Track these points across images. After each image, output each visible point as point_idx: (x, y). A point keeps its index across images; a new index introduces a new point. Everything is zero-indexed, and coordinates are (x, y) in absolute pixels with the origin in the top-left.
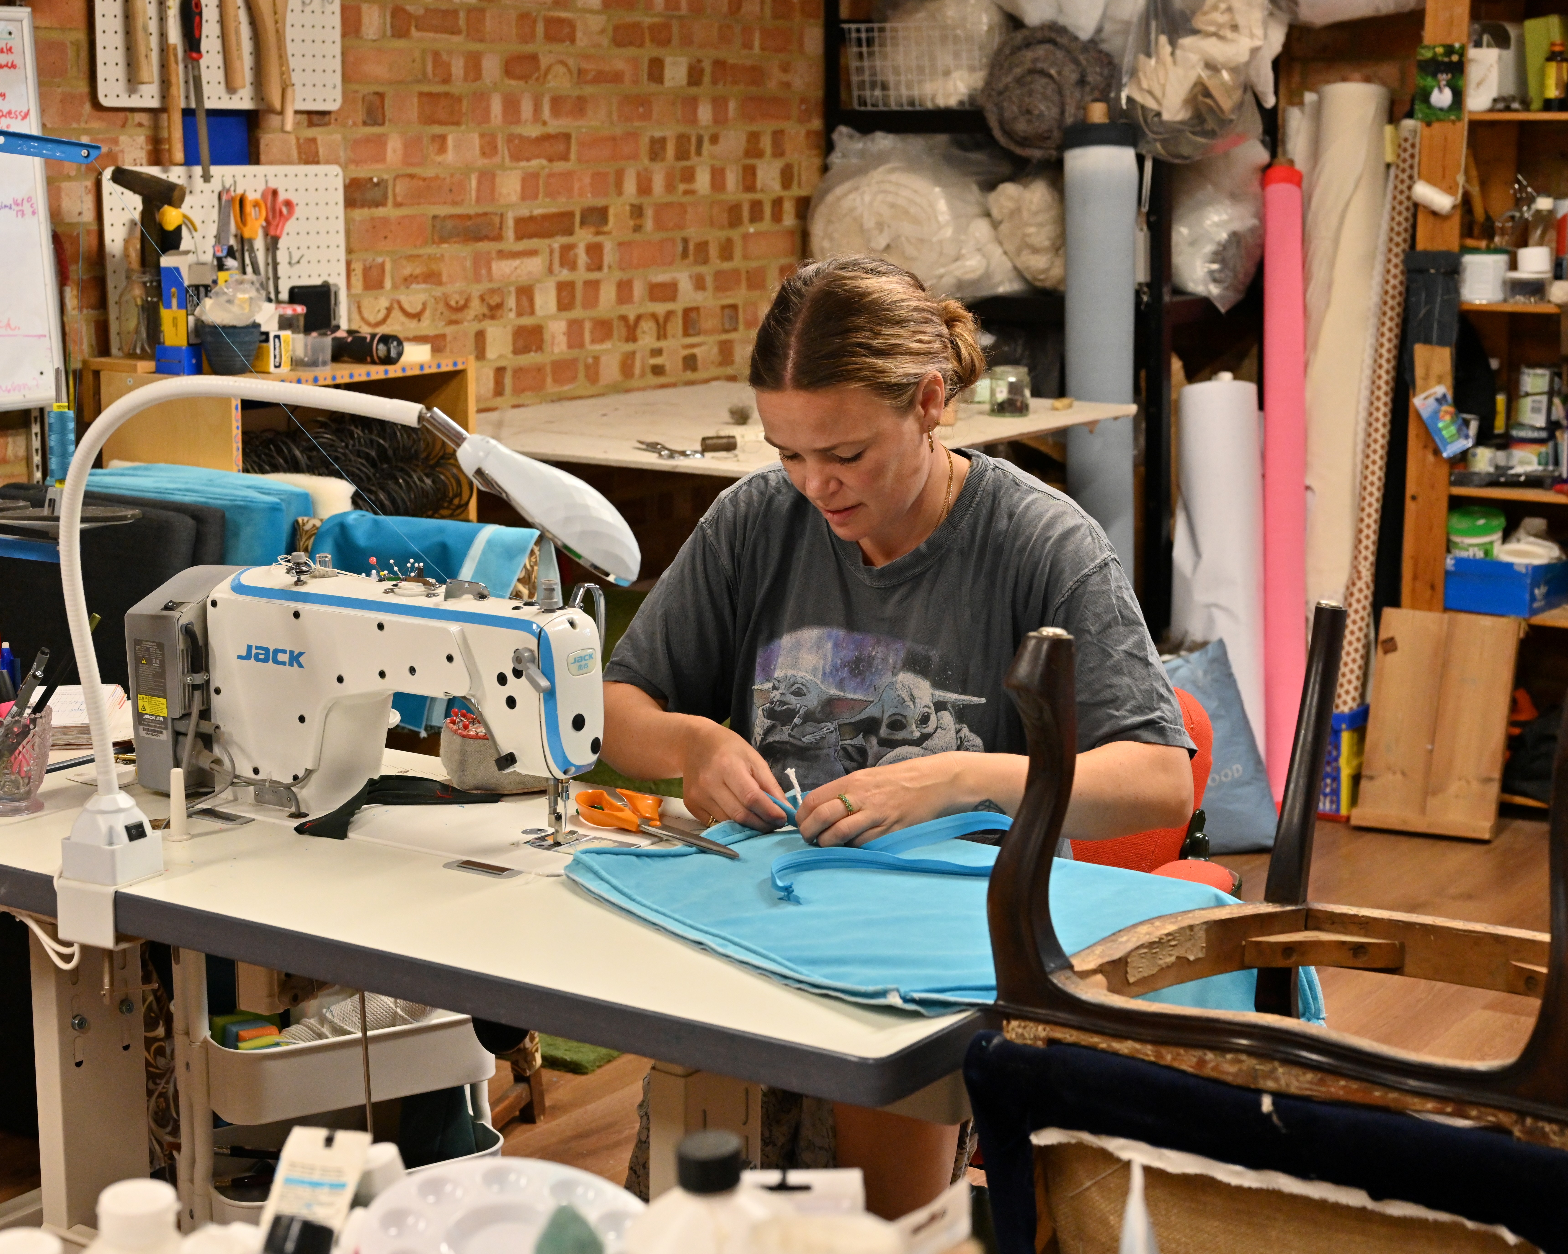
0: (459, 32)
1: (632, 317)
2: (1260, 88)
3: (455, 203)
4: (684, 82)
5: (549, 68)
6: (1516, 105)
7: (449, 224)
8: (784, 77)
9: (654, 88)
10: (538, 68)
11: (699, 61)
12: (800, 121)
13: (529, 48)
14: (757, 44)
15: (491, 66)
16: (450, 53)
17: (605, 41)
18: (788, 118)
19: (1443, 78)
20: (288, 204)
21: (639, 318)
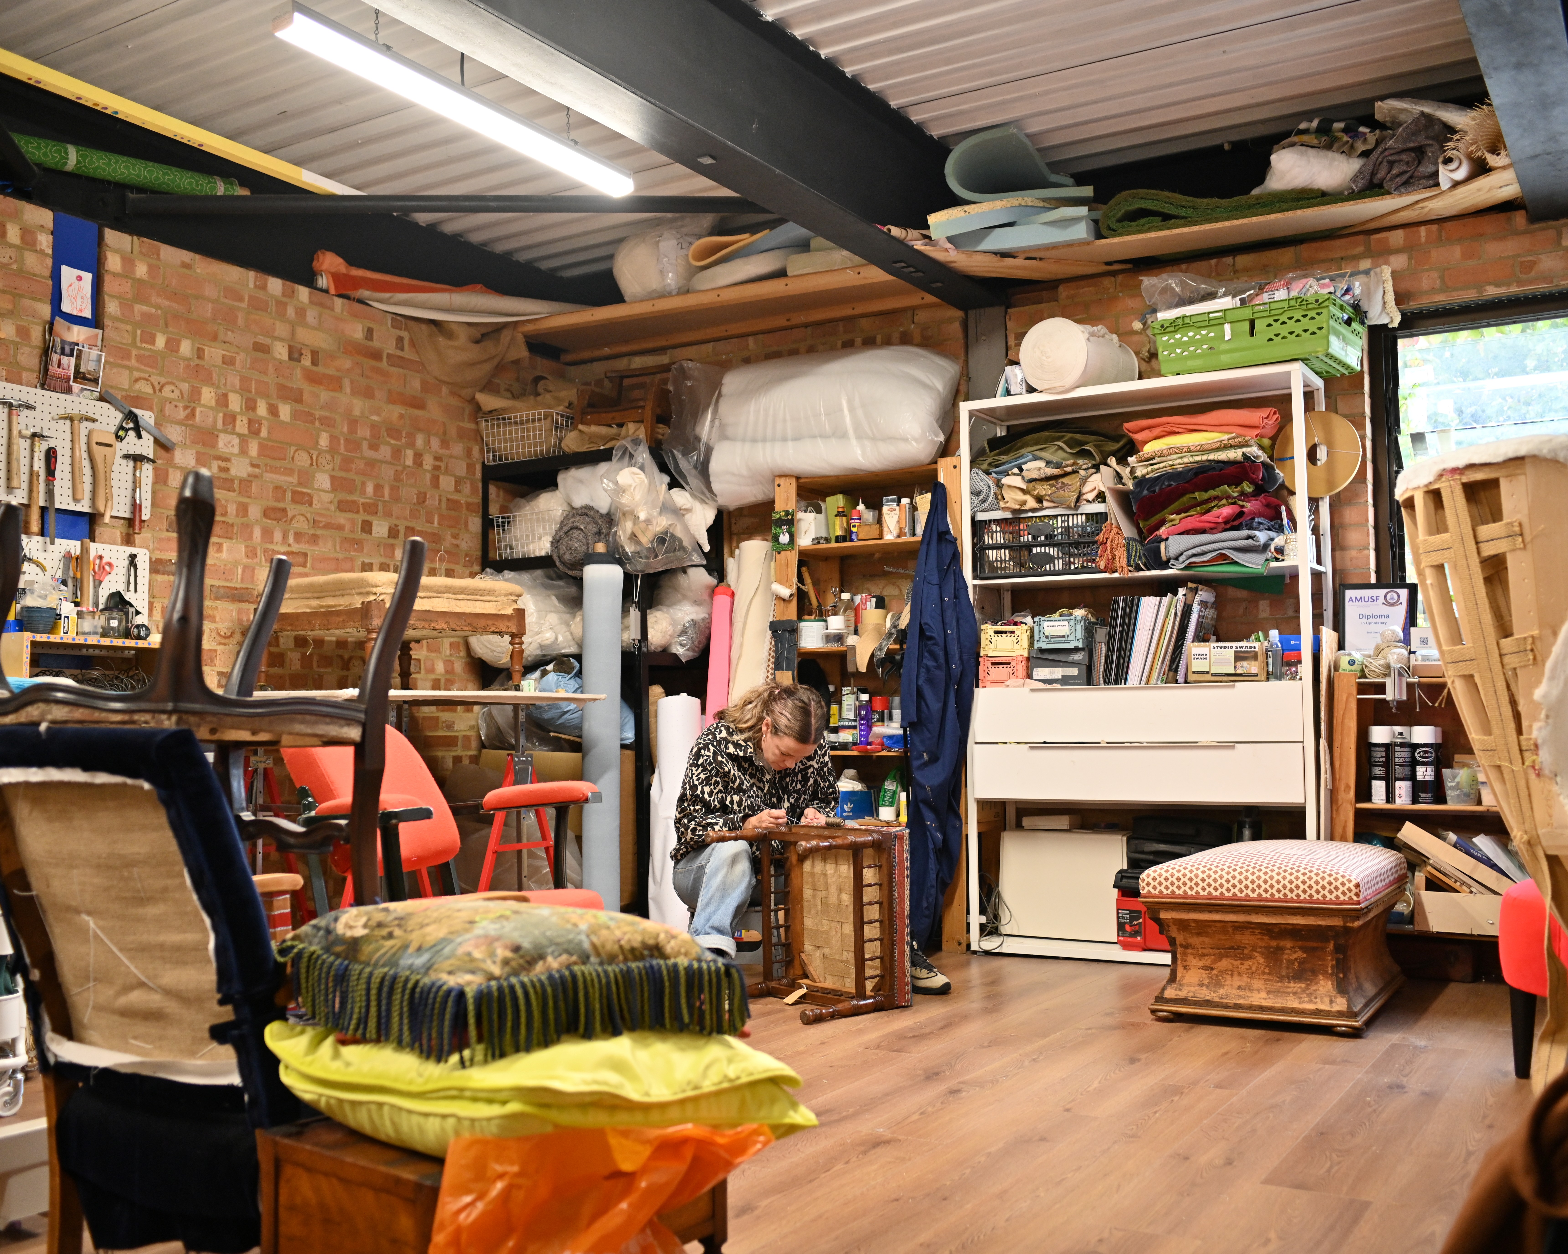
0: (234, 491)
1: (346, 657)
2: (700, 542)
3: (226, 580)
4: (386, 535)
5: (294, 517)
6: (822, 541)
7: (222, 591)
8: (455, 541)
9: (364, 536)
10: (286, 516)
11: (396, 526)
12: (465, 566)
13: (281, 505)
14: (436, 521)
15: (254, 511)
16: (227, 501)
17: (333, 508)
18: (457, 563)
19: (784, 527)
20: (110, 565)
21: (351, 658)
